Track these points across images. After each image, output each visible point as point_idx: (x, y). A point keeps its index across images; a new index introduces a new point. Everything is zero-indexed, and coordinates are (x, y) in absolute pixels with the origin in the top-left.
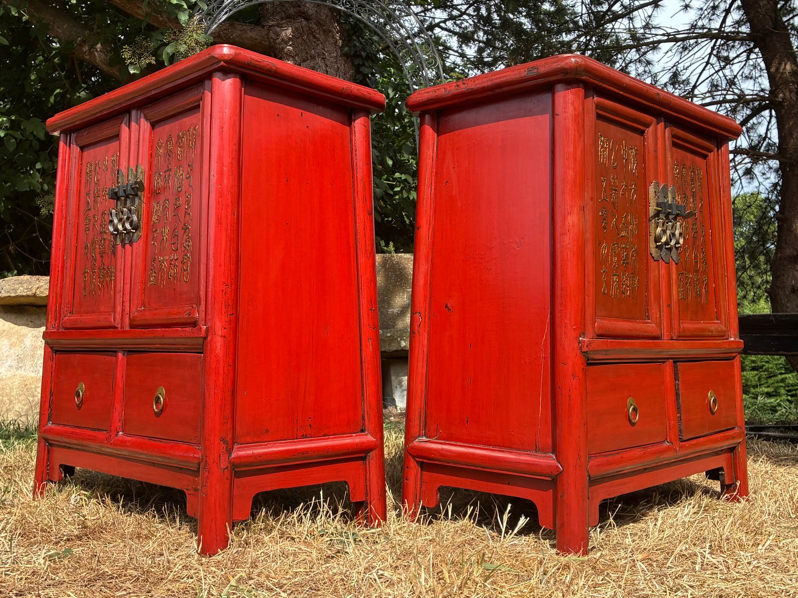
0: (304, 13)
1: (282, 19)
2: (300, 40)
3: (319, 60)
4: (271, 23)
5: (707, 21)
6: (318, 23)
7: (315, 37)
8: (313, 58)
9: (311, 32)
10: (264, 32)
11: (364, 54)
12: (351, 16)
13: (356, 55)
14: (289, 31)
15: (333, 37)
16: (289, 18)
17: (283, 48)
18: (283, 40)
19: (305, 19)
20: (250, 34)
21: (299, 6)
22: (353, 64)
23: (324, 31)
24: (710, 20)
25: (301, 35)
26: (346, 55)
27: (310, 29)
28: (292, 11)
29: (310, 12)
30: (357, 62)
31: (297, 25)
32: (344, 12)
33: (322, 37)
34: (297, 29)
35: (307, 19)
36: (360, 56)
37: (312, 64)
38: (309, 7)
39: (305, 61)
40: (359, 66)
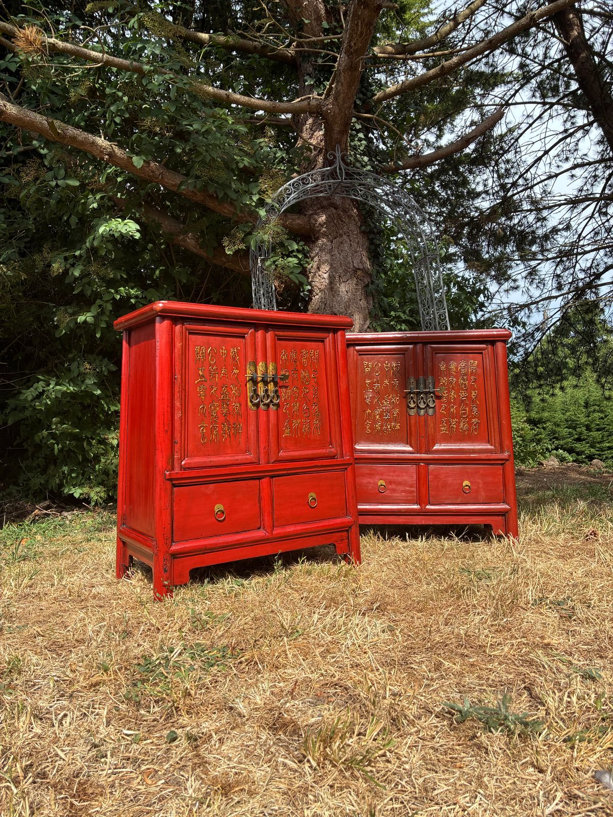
0: (334, 204)
1: (318, 209)
2: (332, 224)
3: (345, 237)
4: (311, 212)
6: (344, 211)
7: (342, 221)
8: (341, 236)
9: (339, 217)
10: (306, 219)
11: (376, 231)
12: (366, 203)
13: (371, 232)
14: (323, 218)
15: (354, 220)
16: (323, 208)
17: (320, 230)
18: (320, 224)
20: (297, 222)
21: (330, 199)
22: (368, 239)
23: (348, 216)
25: (333, 220)
26: (363, 233)
27: (339, 215)
28: (325, 203)
29: (338, 203)
30: (371, 236)
31: (328, 213)
32: (361, 201)
33: (347, 220)
34: (330, 216)
35: (336, 208)
36: (374, 233)
37: (340, 240)
38: (337, 199)
39: (335, 238)
40: (373, 239)
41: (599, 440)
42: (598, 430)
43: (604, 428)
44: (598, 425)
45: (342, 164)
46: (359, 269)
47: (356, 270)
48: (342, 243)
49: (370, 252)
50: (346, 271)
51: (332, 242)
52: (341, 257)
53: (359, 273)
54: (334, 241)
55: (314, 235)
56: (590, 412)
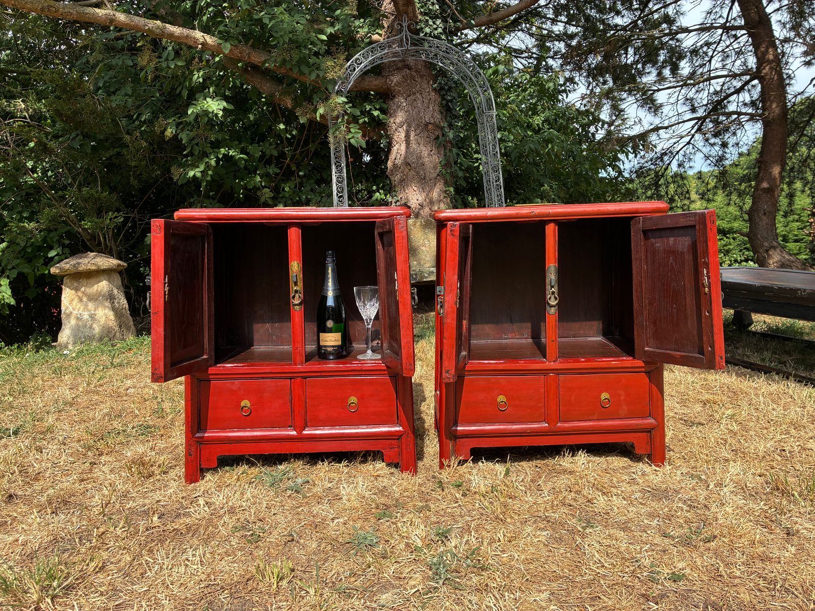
0: (407, 65)
1: (394, 70)
2: (405, 84)
3: (418, 95)
4: (387, 73)
5: (719, 8)
6: (416, 71)
7: (415, 80)
8: (414, 94)
9: (413, 78)
10: (383, 80)
11: (446, 87)
13: (442, 89)
15: (426, 79)
16: (398, 70)
17: (395, 89)
18: (395, 84)
19: (408, 69)
20: (374, 83)
21: (404, 61)
22: (440, 95)
23: (421, 76)
24: (722, 8)
25: (406, 80)
26: (435, 90)
27: (411, 75)
28: (400, 65)
29: (411, 64)
30: (443, 92)
31: (403, 74)
33: (419, 80)
34: (403, 77)
35: (410, 69)
36: (445, 90)
37: (413, 98)
38: (411, 60)
39: (409, 96)
40: (444, 95)
41: (795, 252)
42: (796, 241)
43: (802, 239)
44: (796, 235)
45: (408, 32)
46: (430, 124)
47: (427, 125)
48: (415, 100)
49: (443, 107)
50: (418, 126)
51: (406, 99)
52: (414, 113)
53: (430, 127)
54: (409, 99)
55: (392, 94)
56: (789, 222)
